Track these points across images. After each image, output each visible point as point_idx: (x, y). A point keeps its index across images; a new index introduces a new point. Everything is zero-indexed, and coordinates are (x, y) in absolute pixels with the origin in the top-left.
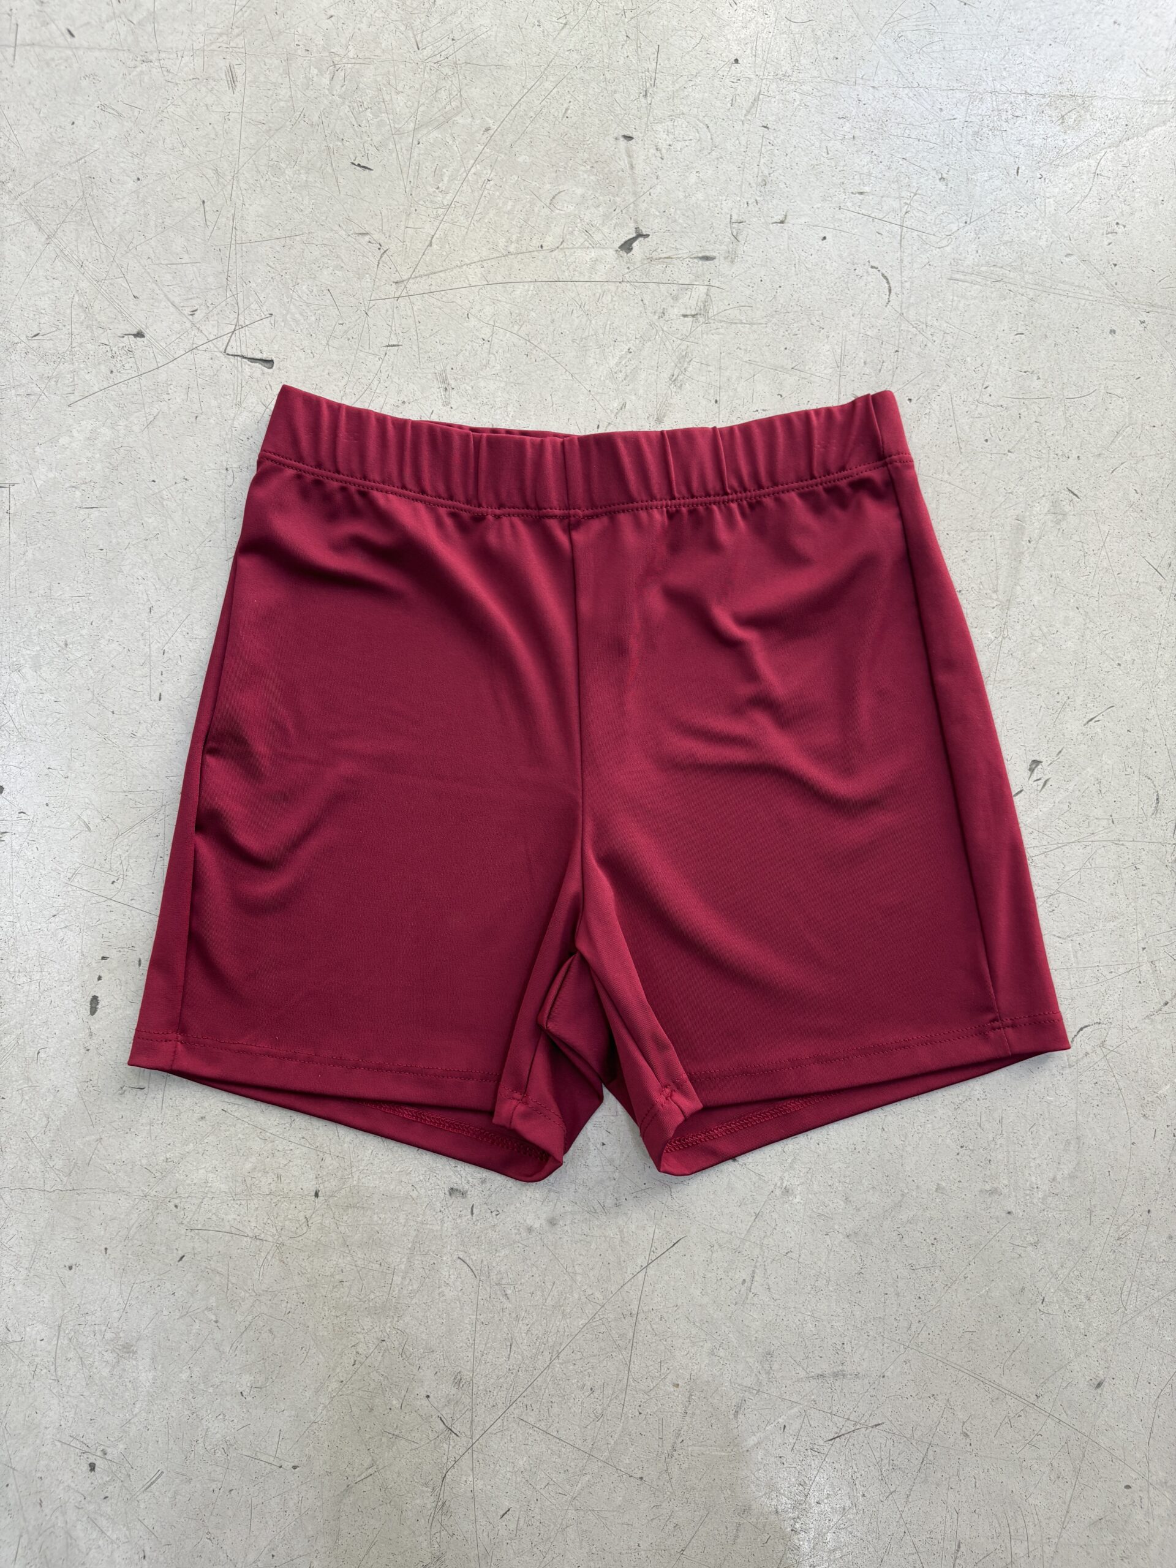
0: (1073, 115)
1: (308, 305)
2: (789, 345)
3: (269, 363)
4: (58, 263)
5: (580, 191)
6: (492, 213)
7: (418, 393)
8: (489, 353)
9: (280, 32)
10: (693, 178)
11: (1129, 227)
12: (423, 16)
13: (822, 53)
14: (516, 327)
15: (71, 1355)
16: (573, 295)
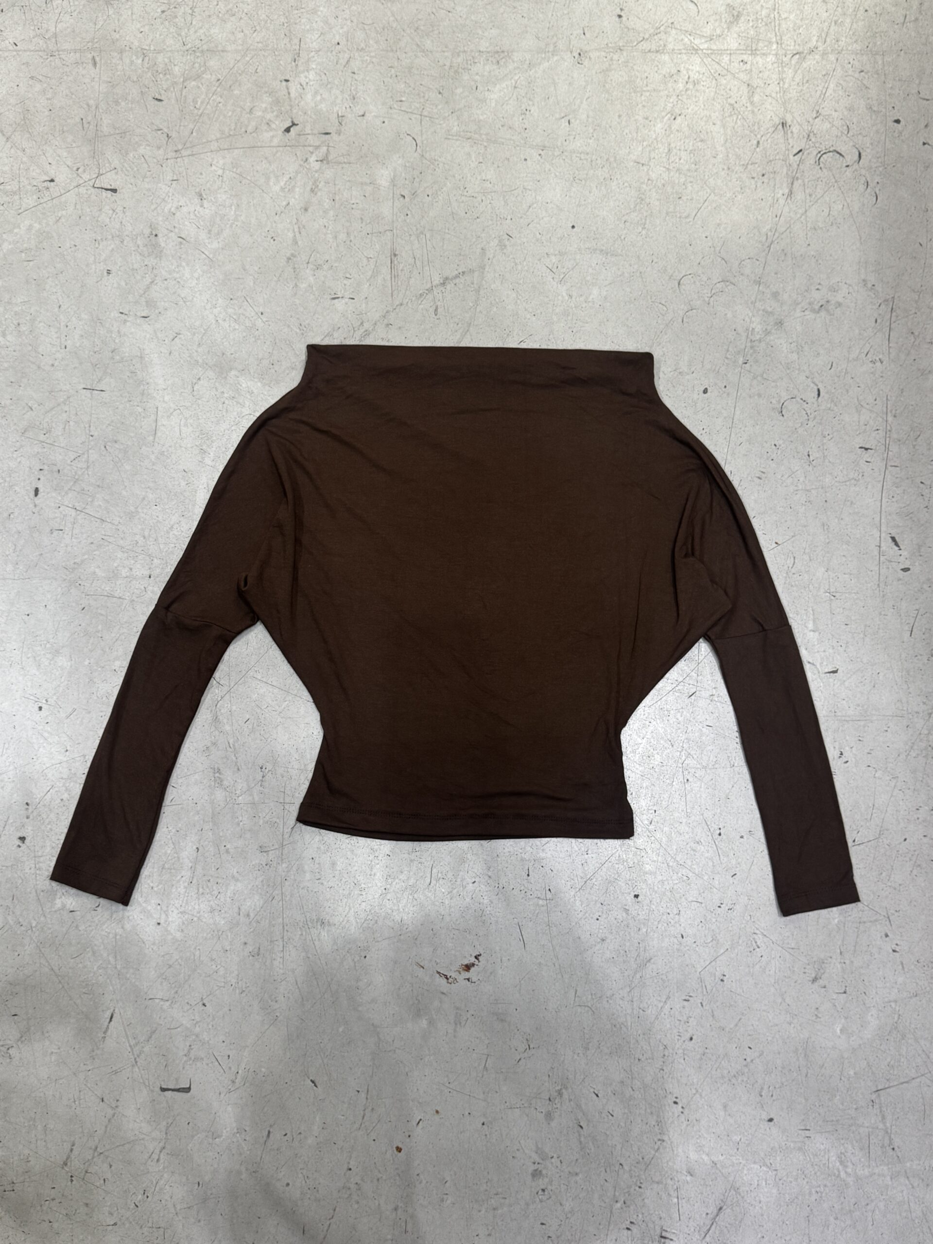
0: (504, 60)
1: (133, 163)
2: (369, 172)
3: (114, 191)
4: (12, 150)
5: (264, 106)
6: (221, 118)
7: (188, 202)
8: (222, 181)
9: (117, 40)
10: (319, 98)
11: (532, 112)
12: (186, 30)
13: (380, 38)
14: (235, 170)
15: (29, 655)
16: (263, 153)
